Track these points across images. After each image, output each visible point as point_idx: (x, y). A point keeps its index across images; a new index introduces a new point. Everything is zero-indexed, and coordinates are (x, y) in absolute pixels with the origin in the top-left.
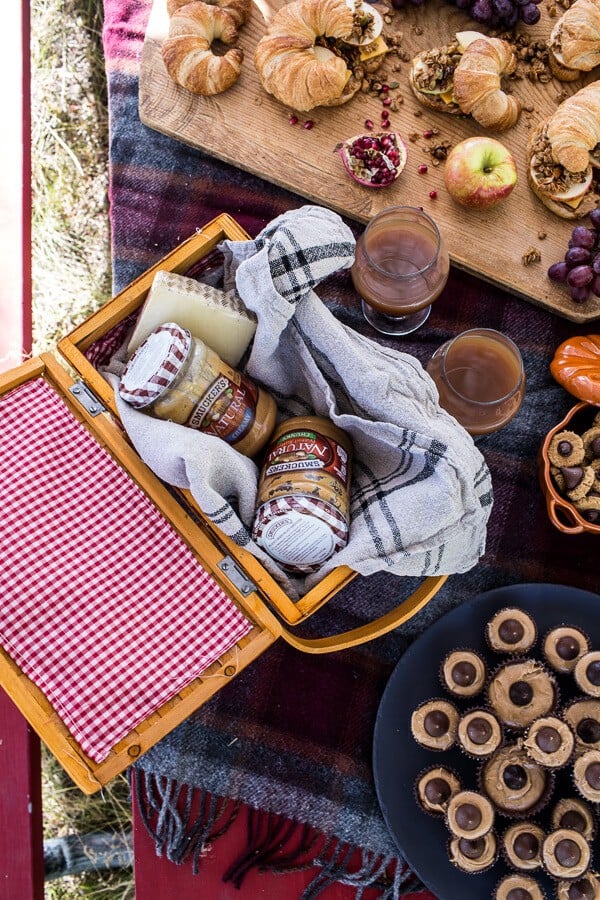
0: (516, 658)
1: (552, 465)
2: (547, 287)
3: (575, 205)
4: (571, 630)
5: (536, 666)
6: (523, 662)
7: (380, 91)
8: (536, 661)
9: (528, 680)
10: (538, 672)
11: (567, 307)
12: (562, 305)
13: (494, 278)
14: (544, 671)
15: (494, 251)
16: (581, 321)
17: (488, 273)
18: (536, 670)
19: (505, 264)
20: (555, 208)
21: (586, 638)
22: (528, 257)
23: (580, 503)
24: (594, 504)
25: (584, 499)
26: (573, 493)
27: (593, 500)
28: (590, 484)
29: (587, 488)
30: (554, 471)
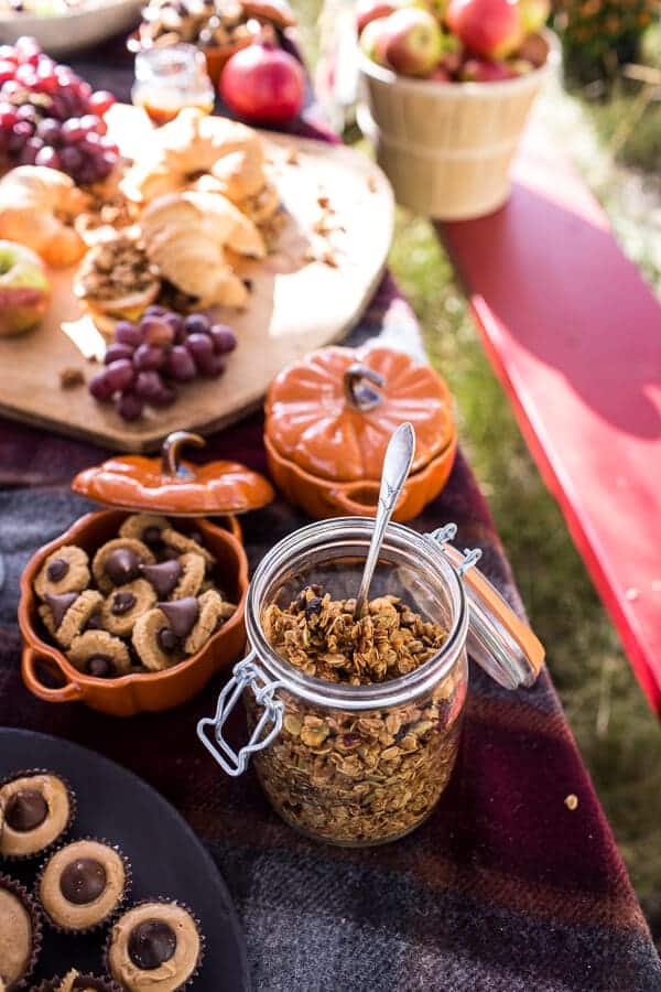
1: (36, 600)
22: (64, 377)
23: (73, 646)
24: (91, 643)
25: (78, 638)
26: (60, 630)
27: (90, 635)
28: (83, 608)
29: (80, 616)
30: (43, 610)
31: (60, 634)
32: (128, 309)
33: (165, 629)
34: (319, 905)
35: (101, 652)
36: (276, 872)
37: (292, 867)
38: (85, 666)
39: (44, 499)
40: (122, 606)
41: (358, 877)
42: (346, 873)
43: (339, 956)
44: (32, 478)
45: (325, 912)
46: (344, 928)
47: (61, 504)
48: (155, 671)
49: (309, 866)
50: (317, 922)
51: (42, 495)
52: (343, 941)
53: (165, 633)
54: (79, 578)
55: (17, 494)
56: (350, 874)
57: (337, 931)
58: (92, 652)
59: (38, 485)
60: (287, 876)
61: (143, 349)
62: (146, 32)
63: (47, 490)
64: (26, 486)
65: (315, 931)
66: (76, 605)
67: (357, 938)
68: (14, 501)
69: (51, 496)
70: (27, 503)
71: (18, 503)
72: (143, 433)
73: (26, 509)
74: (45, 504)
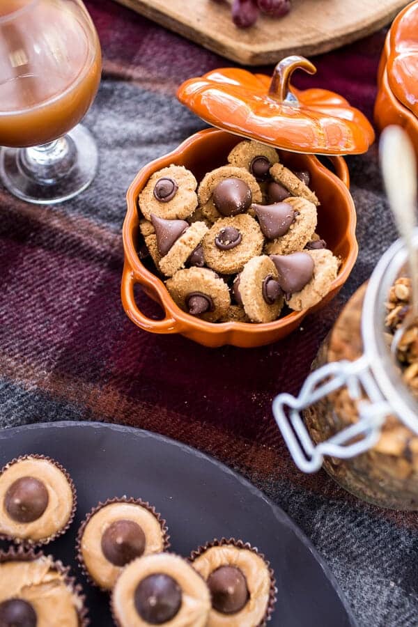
0: (16, 550)
1: (140, 217)
4: (138, 508)
5: (53, 570)
6: (28, 559)
8: (55, 560)
9: (29, 596)
10: (55, 583)
12: (218, 31)
14: (67, 582)
18: (49, 577)
21: (162, 528)
23: (175, 278)
24: (196, 281)
25: (182, 271)
26: (164, 260)
27: (195, 272)
28: (192, 242)
29: (188, 251)
30: (145, 228)
31: (163, 263)
33: (271, 278)
34: (371, 563)
35: (204, 290)
36: (336, 525)
37: (351, 522)
38: (185, 303)
39: (145, 96)
40: (227, 242)
41: (410, 543)
42: (398, 537)
43: (385, 617)
44: (136, 73)
45: (375, 572)
46: (392, 591)
47: (161, 104)
48: (256, 322)
49: (366, 523)
50: (368, 579)
51: (144, 92)
52: (389, 604)
53: (271, 283)
54: (187, 204)
55: (119, 85)
56: (403, 539)
57: (386, 592)
58: (194, 289)
59: (140, 80)
60: (345, 530)
63: (148, 86)
64: (129, 79)
65: (365, 588)
66: (184, 237)
67: (403, 605)
68: (116, 93)
69: (152, 94)
70: (128, 98)
71: (120, 96)
72: (254, 44)
73: (127, 104)
74: (146, 101)
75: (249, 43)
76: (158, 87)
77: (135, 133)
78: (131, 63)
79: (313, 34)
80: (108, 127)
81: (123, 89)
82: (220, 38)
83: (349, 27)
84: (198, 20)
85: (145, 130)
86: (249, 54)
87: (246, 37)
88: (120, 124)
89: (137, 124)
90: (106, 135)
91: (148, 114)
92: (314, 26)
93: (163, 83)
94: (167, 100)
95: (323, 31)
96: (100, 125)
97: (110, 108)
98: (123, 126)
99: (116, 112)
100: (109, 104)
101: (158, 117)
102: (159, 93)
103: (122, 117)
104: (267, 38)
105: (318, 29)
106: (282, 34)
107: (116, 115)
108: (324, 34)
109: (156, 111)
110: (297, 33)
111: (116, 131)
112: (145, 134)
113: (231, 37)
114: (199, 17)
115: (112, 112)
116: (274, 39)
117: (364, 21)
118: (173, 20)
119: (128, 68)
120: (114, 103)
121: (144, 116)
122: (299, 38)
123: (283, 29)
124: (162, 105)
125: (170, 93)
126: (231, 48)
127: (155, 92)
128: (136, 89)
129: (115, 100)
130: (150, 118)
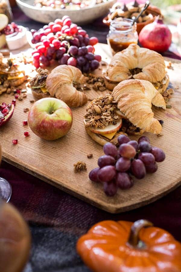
2: (89, 186)
3: (110, 137)
7: (15, 92)
11: (102, 200)
12: (98, 198)
13: (53, 180)
15: (57, 164)
16: (113, 211)
17: (49, 176)
19: (62, 171)
20: (98, 139)
22: (76, 166)
32: (107, 133)
39: (61, 236)
44: (56, 222)
51: (60, 233)
55: (47, 230)
59: (58, 226)
61: (120, 160)
62: (110, 17)
63: (62, 229)
68: (45, 235)
69: (65, 235)
70: (52, 238)
71: (47, 237)
72: (117, 204)
73: (51, 242)
74: (61, 239)
75: (114, 203)
76: (67, 230)
77: (55, 261)
78: (53, 216)
79: (147, 195)
80: (40, 258)
81: (49, 233)
82: (99, 201)
83: (164, 189)
84: (87, 193)
85: (61, 259)
86: (115, 209)
87: (112, 200)
88: (47, 256)
89: (56, 255)
90: (39, 263)
91: (62, 248)
92: (147, 191)
93: (70, 227)
94: (73, 238)
95: (151, 193)
96: (36, 257)
97: (42, 245)
98: (49, 257)
99: (45, 247)
100: (41, 243)
101: (68, 249)
102: (68, 234)
103: (48, 251)
104: (123, 200)
105: (149, 192)
106: (131, 197)
107: (45, 249)
108: (152, 194)
109: (67, 245)
110: (138, 195)
111: (44, 261)
112: (61, 262)
113: (105, 201)
114: (87, 191)
115: (43, 248)
116: (127, 200)
117: (171, 185)
118: (74, 192)
119: (52, 219)
120: (44, 241)
121: (60, 249)
122: (140, 198)
123: (131, 194)
124: (70, 241)
125: (74, 233)
126: (105, 206)
127: (66, 233)
128: (56, 232)
129: (45, 240)
130: (63, 250)
